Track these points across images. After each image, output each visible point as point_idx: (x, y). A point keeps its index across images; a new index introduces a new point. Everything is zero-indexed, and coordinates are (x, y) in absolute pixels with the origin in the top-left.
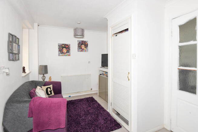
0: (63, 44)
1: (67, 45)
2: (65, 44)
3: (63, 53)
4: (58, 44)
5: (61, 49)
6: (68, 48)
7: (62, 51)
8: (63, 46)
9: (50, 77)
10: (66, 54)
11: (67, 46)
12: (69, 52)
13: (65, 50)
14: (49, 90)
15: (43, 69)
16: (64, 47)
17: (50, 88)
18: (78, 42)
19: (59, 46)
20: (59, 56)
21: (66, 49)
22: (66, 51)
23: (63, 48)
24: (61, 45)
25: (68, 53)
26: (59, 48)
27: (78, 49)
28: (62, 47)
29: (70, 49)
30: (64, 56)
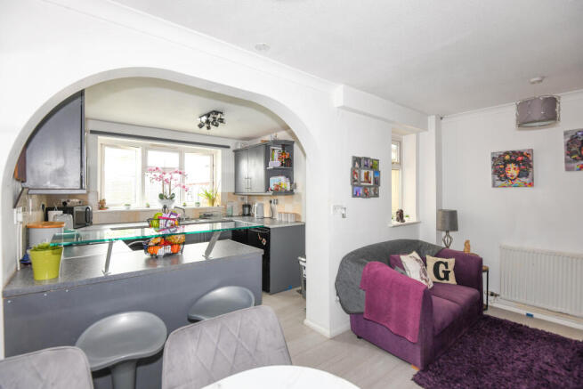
0: (507, 153)
1: (521, 153)
2: (514, 152)
3: (506, 177)
4: (493, 153)
5: (502, 167)
6: (522, 161)
7: (504, 172)
8: (507, 157)
9: (467, 242)
10: (517, 182)
11: (520, 158)
12: (527, 176)
13: (512, 170)
14: (442, 267)
15: (447, 220)
16: (510, 161)
17: (446, 264)
18: (568, 139)
19: (493, 158)
20: (495, 189)
21: (517, 167)
22: (515, 173)
23: (506, 163)
24: (500, 156)
25: (523, 179)
26: (493, 166)
27: (567, 161)
28: (504, 161)
29: (531, 167)
30: (510, 186)
